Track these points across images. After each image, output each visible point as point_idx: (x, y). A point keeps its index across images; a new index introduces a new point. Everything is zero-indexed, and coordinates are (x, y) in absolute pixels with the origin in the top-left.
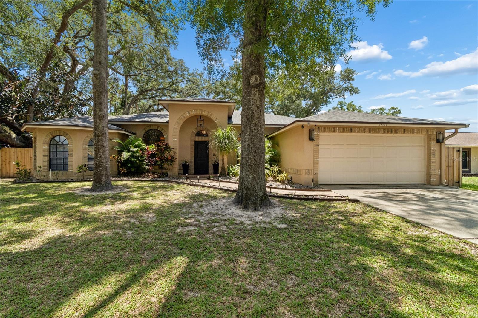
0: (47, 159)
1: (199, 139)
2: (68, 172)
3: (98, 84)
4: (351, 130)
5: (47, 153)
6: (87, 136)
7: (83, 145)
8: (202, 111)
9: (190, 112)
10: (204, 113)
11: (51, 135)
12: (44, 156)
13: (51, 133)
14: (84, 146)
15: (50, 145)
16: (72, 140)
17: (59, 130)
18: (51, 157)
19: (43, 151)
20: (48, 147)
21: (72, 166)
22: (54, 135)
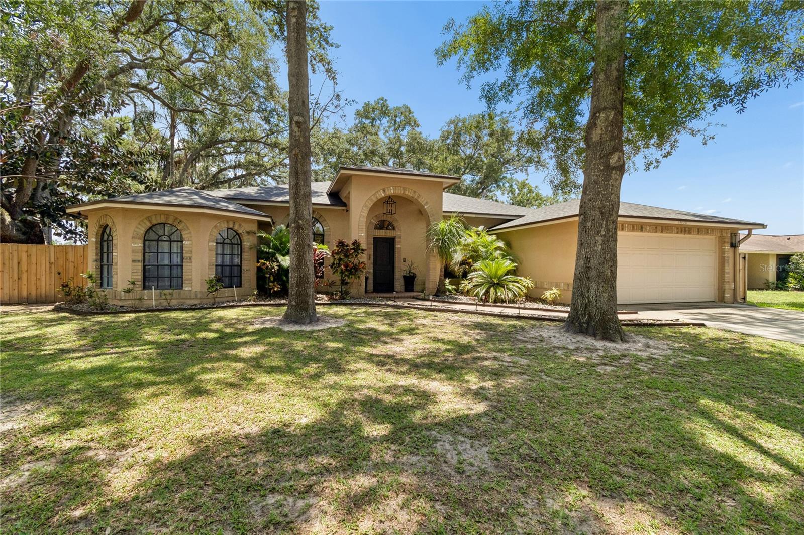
0: (140, 266)
1: (382, 234)
2: (182, 291)
3: (302, 140)
4: (642, 228)
5: (140, 257)
6: (215, 227)
7: (209, 241)
8: (405, 190)
9: (386, 190)
10: (409, 194)
11: (150, 221)
12: (134, 261)
13: (149, 219)
14: (211, 244)
15: (145, 241)
16: (190, 233)
17: (167, 214)
18: (146, 263)
19: (133, 252)
20: (142, 245)
21: (190, 279)
22: (155, 222)
